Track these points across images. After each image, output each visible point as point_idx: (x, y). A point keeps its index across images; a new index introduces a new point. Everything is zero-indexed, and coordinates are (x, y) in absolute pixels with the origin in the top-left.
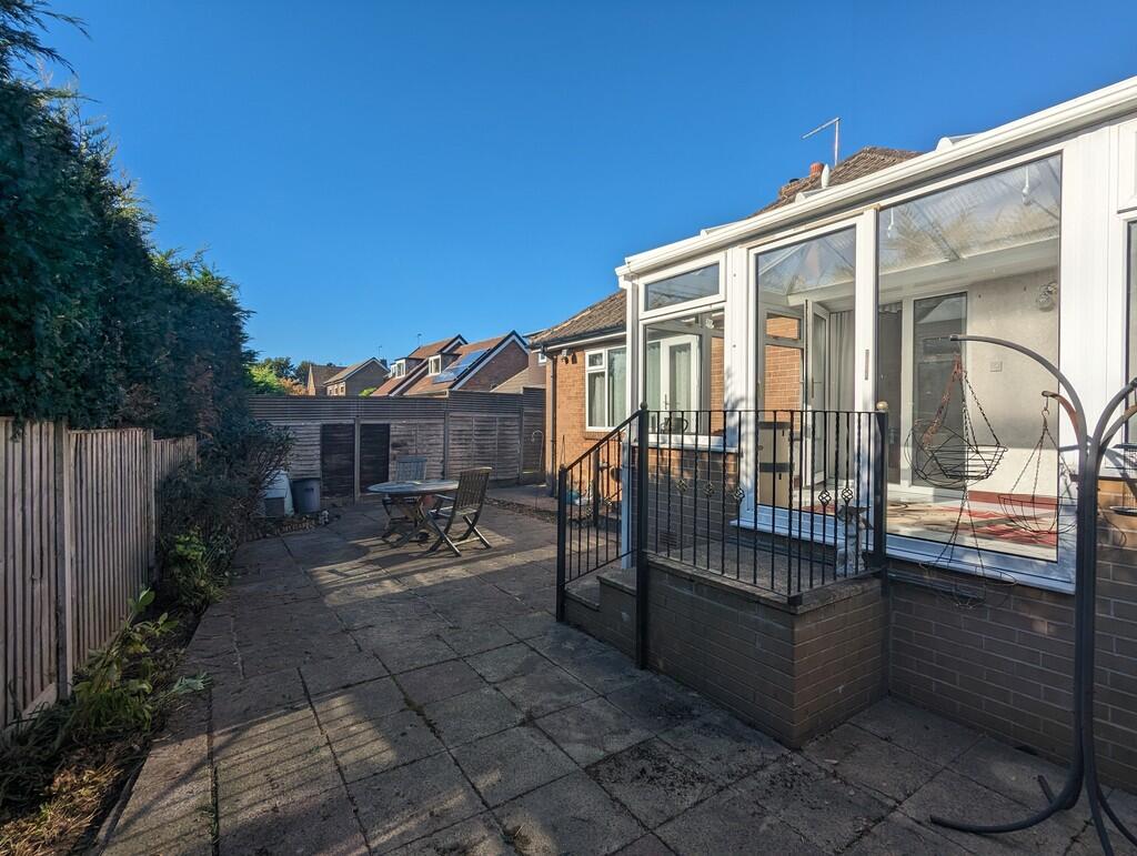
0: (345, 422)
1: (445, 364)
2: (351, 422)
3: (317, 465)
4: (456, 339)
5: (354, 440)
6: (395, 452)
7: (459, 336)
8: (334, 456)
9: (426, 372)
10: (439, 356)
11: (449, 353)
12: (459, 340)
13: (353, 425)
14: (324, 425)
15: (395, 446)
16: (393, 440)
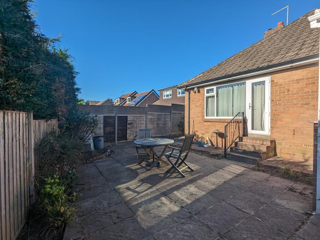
0: (112, 115)
1: (132, 100)
2: (114, 115)
3: (102, 131)
4: (134, 92)
5: (115, 122)
6: (129, 126)
7: (135, 92)
8: (108, 128)
9: (126, 102)
10: (130, 97)
11: (133, 96)
12: (135, 93)
13: (115, 117)
14: (104, 116)
15: (129, 124)
16: (129, 122)
